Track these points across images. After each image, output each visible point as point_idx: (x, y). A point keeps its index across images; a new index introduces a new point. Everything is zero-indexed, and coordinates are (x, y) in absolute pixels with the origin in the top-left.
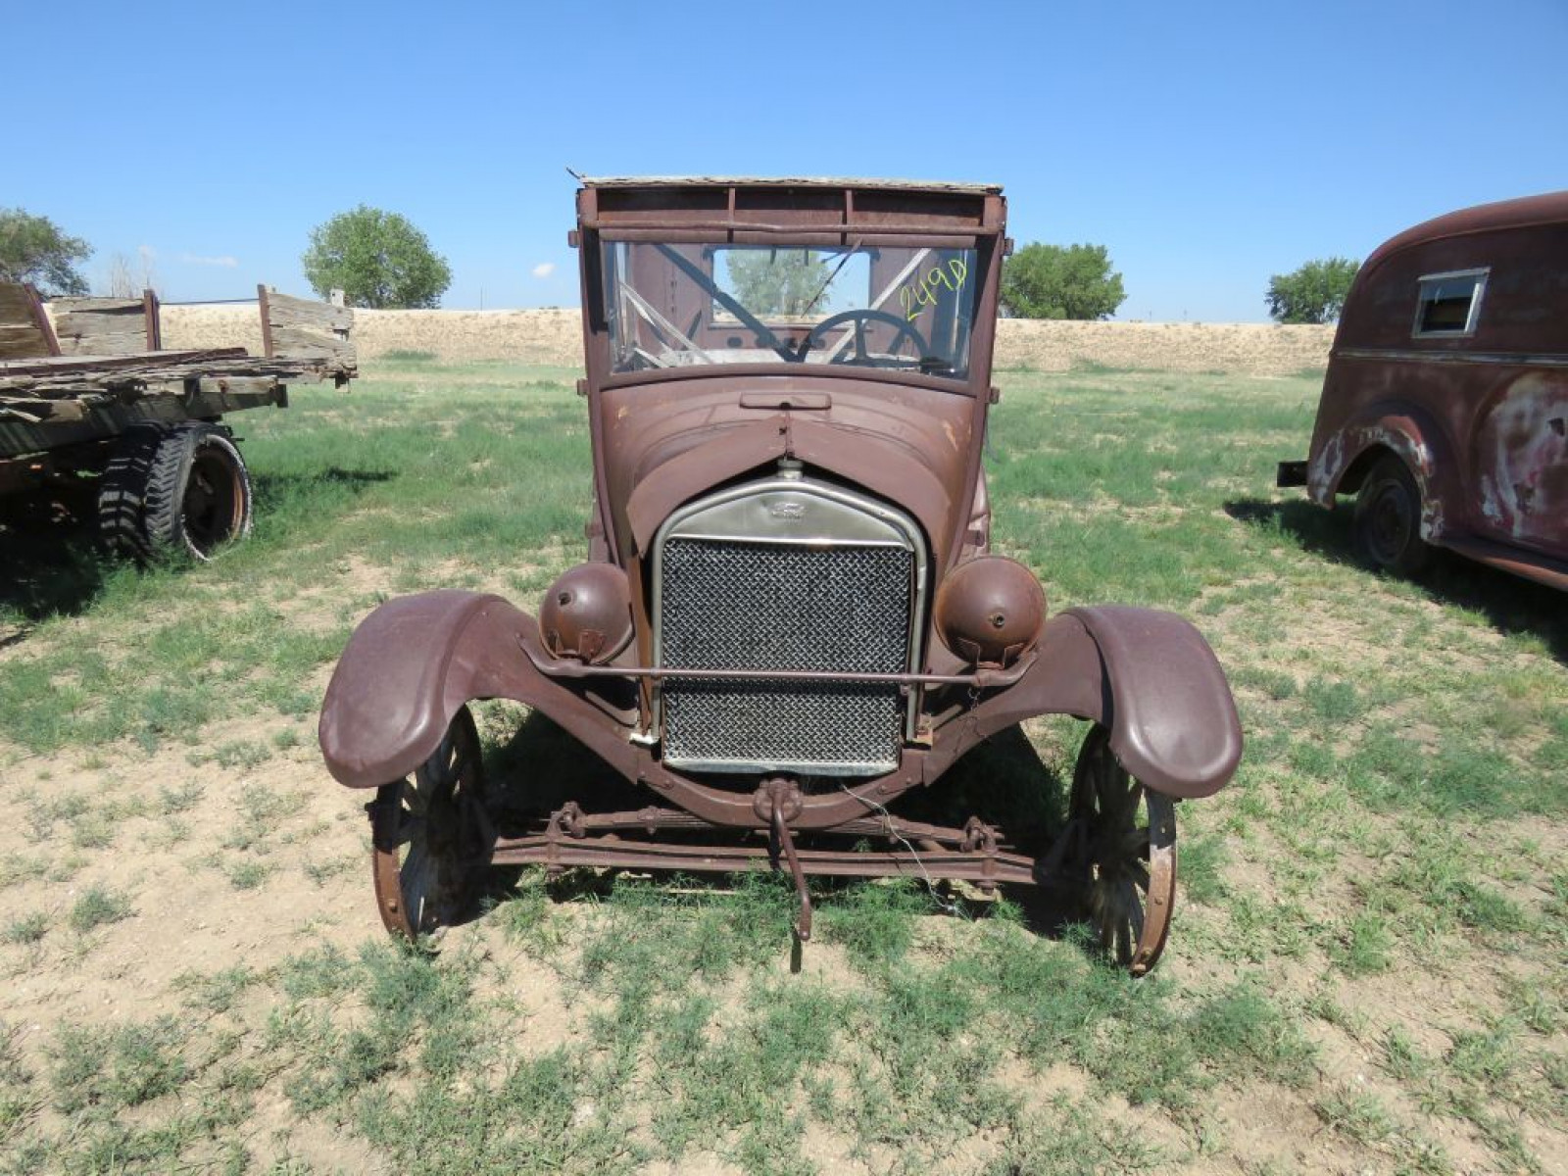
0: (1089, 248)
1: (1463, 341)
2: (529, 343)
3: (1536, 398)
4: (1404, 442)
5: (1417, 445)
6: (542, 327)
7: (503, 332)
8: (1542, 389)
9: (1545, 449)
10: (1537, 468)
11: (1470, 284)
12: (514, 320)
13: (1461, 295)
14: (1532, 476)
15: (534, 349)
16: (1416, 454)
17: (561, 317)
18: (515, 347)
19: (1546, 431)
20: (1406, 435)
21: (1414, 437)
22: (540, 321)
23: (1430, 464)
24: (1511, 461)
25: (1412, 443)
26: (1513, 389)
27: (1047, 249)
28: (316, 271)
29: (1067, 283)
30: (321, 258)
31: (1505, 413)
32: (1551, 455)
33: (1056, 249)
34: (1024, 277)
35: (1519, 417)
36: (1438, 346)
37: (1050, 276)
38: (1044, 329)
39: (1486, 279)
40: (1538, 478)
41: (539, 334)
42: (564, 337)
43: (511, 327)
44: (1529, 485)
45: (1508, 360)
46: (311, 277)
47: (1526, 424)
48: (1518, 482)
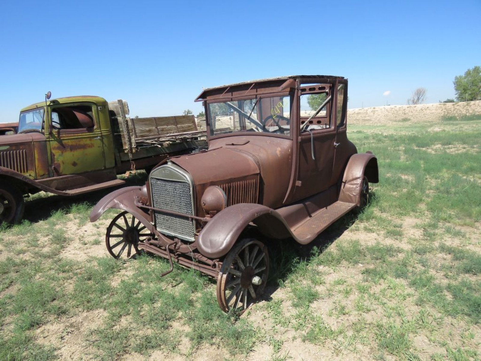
2: (363, 118)
6: (369, 113)
7: (355, 115)
12: (360, 111)
15: (365, 120)
17: (376, 109)
18: (359, 120)
22: (368, 111)
28: (310, 101)
30: (312, 97)
41: (367, 115)
42: (375, 116)
43: (358, 114)
46: (309, 103)
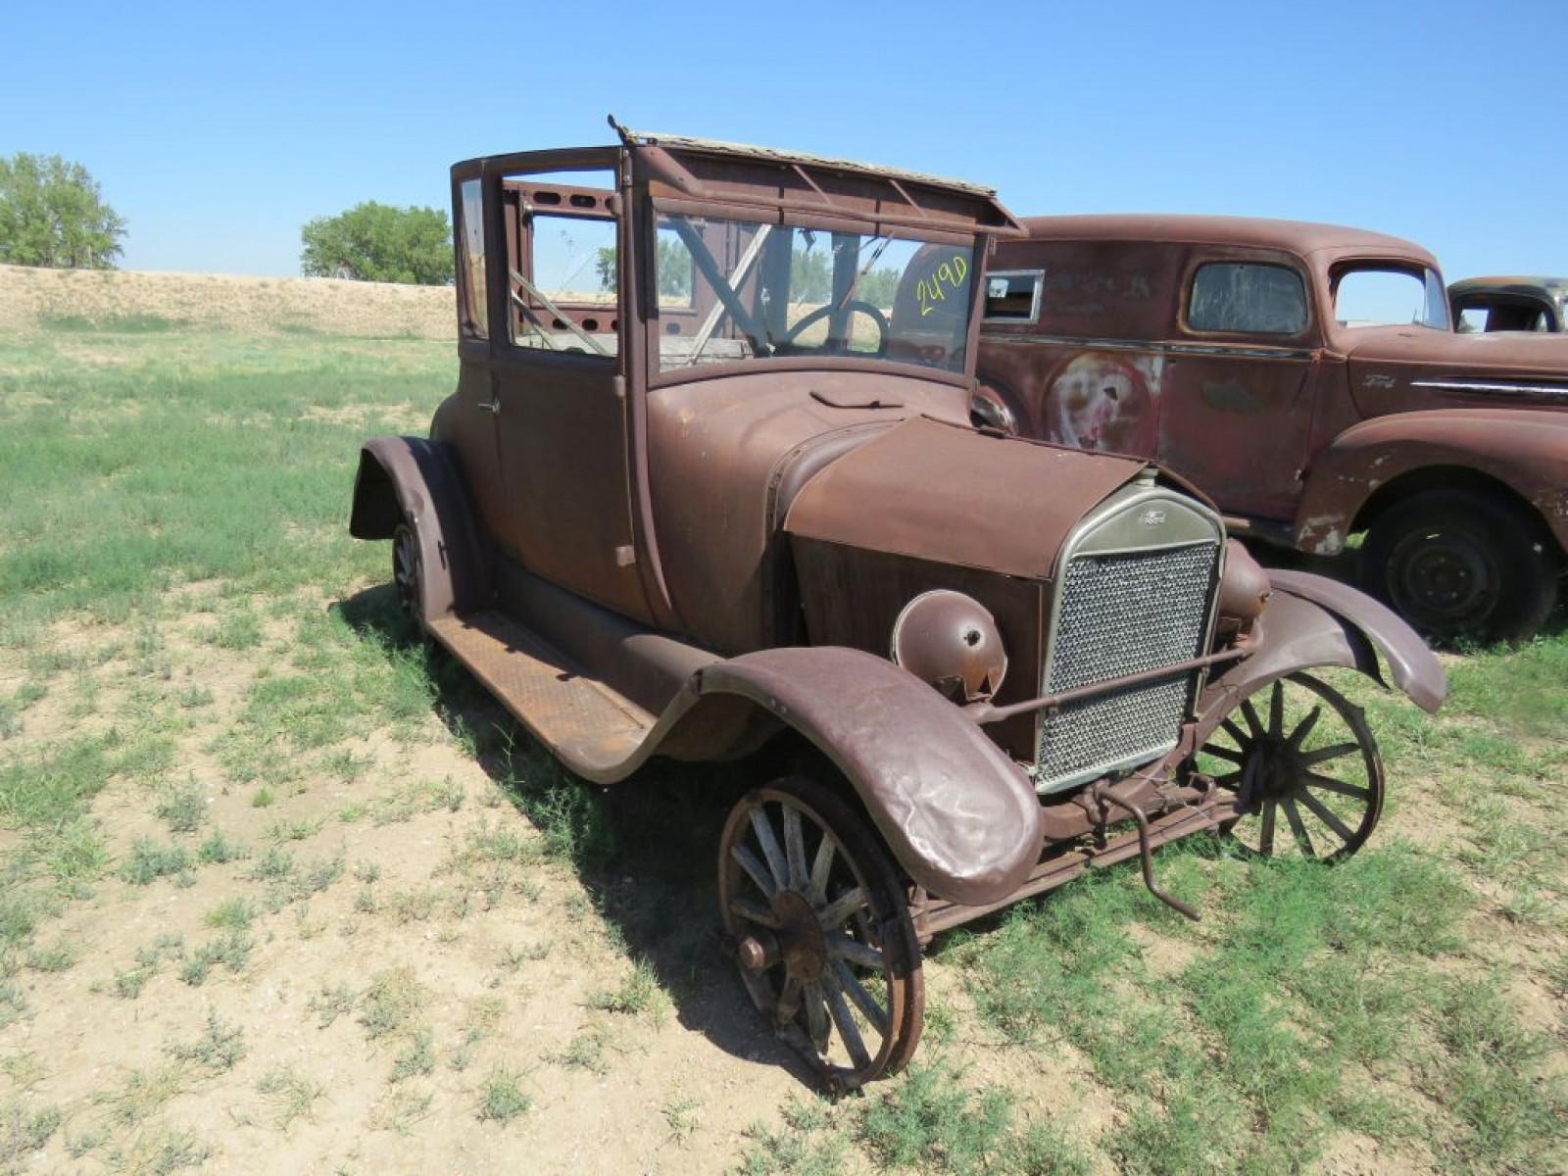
0: (428, 211)
1: (1028, 327)
3: (1090, 372)
4: (988, 407)
5: (1001, 409)
8: (1094, 365)
9: (1103, 409)
10: (1097, 424)
11: (1031, 280)
13: (1024, 290)
14: (1094, 431)
16: (1002, 417)
19: (1101, 398)
20: (990, 401)
21: (998, 403)
23: (1014, 424)
24: (1073, 420)
25: (997, 408)
26: (1072, 366)
27: (385, 209)
29: (412, 245)
31: (1065, 383)
32: (1108, 414)
33: (394, 211)
34: (365, 238)
35: (1078, 386)
36: (1006, 330)
37: (392, 238)
38: (423, 295)
39: (1042, 279)
40: (1098, 432)
44: (1091, 438)
45: (1071, 343)
47: (1084, 391)
48: (1083, 436)
